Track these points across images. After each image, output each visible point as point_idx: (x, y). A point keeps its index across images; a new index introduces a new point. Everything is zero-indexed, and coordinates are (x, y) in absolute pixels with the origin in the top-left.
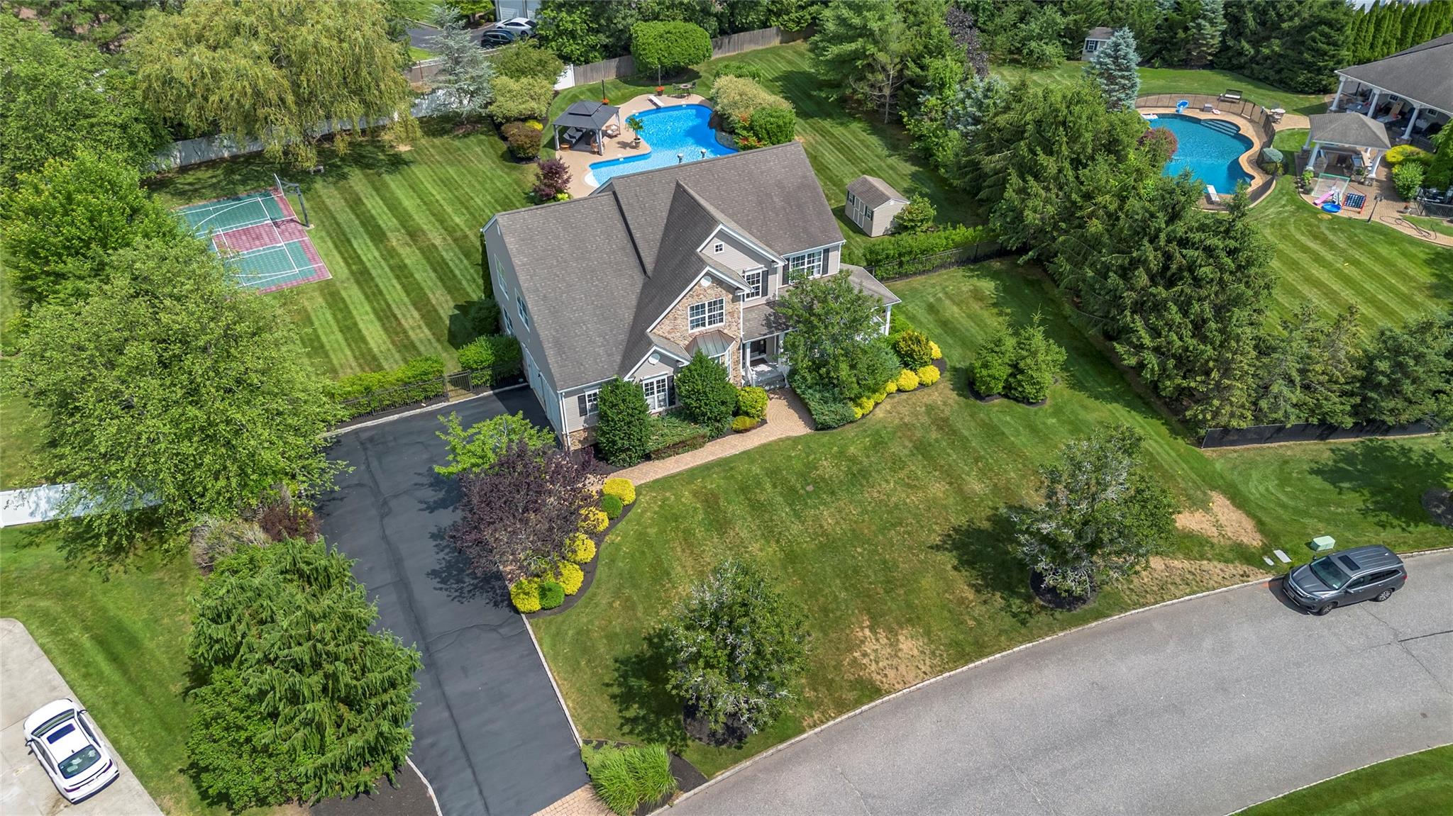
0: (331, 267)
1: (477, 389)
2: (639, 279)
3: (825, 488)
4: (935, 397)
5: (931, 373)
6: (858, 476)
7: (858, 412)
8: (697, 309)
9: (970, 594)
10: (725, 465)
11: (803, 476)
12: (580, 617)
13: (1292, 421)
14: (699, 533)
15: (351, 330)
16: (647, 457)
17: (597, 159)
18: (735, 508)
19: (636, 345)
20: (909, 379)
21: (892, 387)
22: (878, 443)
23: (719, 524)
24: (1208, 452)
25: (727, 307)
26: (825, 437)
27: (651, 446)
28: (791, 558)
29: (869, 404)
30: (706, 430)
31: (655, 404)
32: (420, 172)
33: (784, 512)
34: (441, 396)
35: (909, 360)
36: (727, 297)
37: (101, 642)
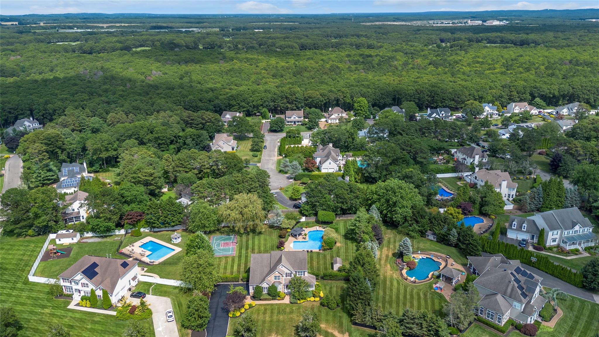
0: (236, 253)
1: (244, 282)
2: (269, 269)
3: (284, 312)
4: (315, 303)
5: (317, 299)
6: (292, 312)
7: (299, 302)
8: (276, 277)
9: (293, 334)
10: (272, 305)
11: (283, 310)
12: (236, 320)
13: (368, 324)
14: (261, 313)
15: (232, 266)
16: (261, 300)
17: (296, 240)
18: (269, 312)
19: (263, 280)
20: (312, 299)
21: (309, 299)
22: (299, 308)
23: (264, 313)
24: (353, 326)
25: (281, 277)
26: (291, 305)
27: (261, 298)
28: (271, 321)
29: (302, 301)
30: (271, 298)
31: (265, 292)
32: (262, 236)
33: (276, 314)
34: (238, 281)
35: (314, 296)
36: (281, 276)
37: (178, 304)
